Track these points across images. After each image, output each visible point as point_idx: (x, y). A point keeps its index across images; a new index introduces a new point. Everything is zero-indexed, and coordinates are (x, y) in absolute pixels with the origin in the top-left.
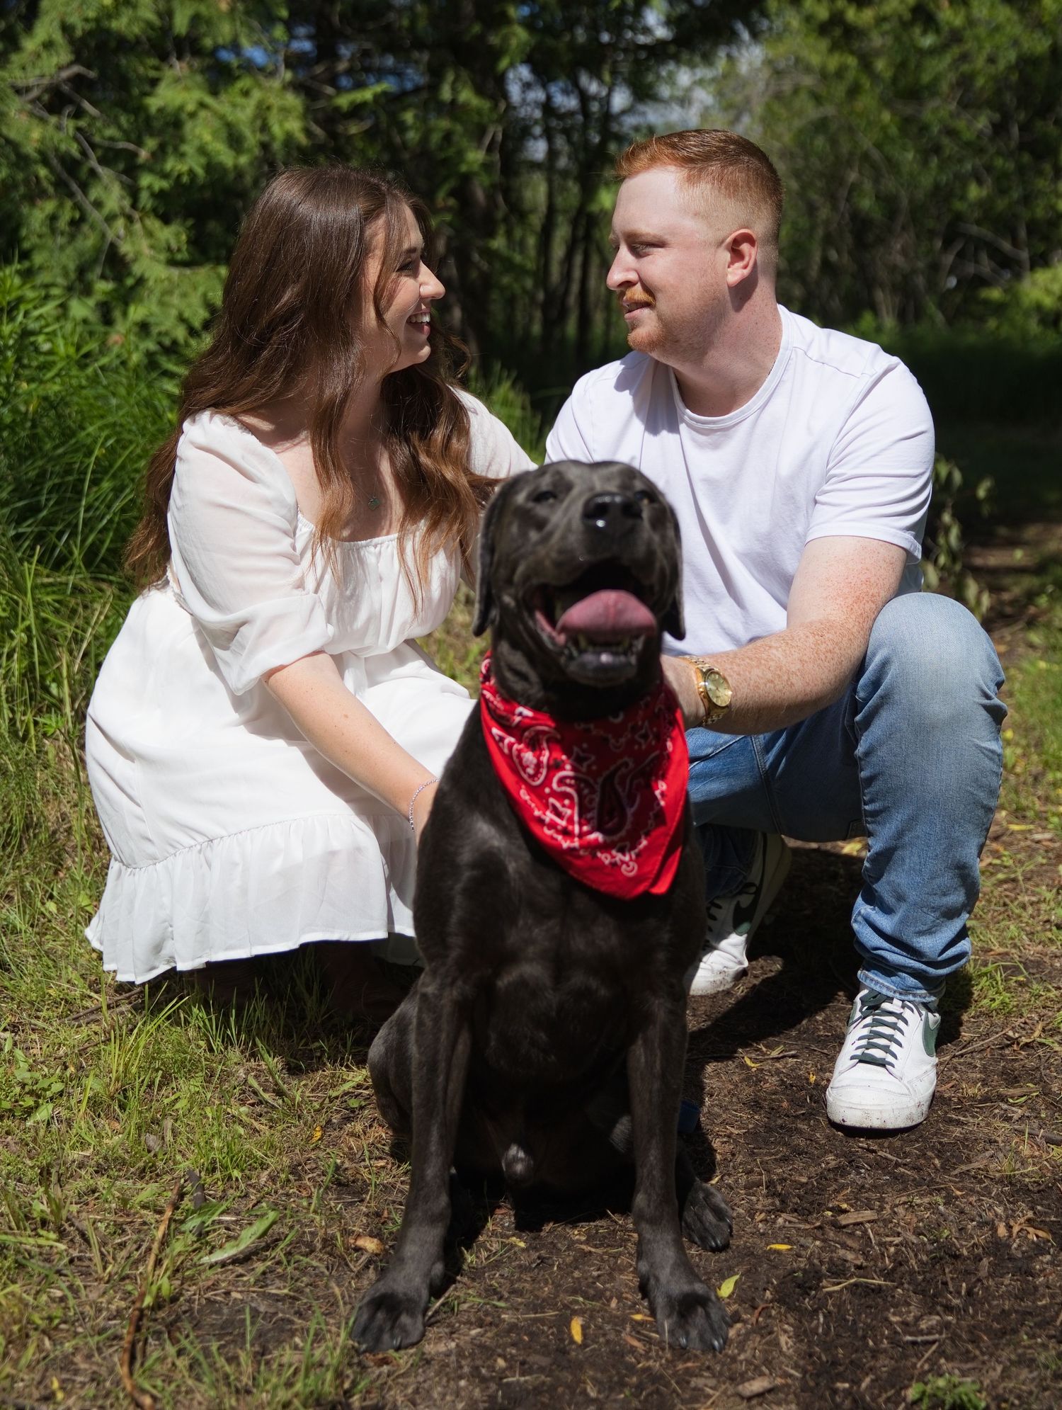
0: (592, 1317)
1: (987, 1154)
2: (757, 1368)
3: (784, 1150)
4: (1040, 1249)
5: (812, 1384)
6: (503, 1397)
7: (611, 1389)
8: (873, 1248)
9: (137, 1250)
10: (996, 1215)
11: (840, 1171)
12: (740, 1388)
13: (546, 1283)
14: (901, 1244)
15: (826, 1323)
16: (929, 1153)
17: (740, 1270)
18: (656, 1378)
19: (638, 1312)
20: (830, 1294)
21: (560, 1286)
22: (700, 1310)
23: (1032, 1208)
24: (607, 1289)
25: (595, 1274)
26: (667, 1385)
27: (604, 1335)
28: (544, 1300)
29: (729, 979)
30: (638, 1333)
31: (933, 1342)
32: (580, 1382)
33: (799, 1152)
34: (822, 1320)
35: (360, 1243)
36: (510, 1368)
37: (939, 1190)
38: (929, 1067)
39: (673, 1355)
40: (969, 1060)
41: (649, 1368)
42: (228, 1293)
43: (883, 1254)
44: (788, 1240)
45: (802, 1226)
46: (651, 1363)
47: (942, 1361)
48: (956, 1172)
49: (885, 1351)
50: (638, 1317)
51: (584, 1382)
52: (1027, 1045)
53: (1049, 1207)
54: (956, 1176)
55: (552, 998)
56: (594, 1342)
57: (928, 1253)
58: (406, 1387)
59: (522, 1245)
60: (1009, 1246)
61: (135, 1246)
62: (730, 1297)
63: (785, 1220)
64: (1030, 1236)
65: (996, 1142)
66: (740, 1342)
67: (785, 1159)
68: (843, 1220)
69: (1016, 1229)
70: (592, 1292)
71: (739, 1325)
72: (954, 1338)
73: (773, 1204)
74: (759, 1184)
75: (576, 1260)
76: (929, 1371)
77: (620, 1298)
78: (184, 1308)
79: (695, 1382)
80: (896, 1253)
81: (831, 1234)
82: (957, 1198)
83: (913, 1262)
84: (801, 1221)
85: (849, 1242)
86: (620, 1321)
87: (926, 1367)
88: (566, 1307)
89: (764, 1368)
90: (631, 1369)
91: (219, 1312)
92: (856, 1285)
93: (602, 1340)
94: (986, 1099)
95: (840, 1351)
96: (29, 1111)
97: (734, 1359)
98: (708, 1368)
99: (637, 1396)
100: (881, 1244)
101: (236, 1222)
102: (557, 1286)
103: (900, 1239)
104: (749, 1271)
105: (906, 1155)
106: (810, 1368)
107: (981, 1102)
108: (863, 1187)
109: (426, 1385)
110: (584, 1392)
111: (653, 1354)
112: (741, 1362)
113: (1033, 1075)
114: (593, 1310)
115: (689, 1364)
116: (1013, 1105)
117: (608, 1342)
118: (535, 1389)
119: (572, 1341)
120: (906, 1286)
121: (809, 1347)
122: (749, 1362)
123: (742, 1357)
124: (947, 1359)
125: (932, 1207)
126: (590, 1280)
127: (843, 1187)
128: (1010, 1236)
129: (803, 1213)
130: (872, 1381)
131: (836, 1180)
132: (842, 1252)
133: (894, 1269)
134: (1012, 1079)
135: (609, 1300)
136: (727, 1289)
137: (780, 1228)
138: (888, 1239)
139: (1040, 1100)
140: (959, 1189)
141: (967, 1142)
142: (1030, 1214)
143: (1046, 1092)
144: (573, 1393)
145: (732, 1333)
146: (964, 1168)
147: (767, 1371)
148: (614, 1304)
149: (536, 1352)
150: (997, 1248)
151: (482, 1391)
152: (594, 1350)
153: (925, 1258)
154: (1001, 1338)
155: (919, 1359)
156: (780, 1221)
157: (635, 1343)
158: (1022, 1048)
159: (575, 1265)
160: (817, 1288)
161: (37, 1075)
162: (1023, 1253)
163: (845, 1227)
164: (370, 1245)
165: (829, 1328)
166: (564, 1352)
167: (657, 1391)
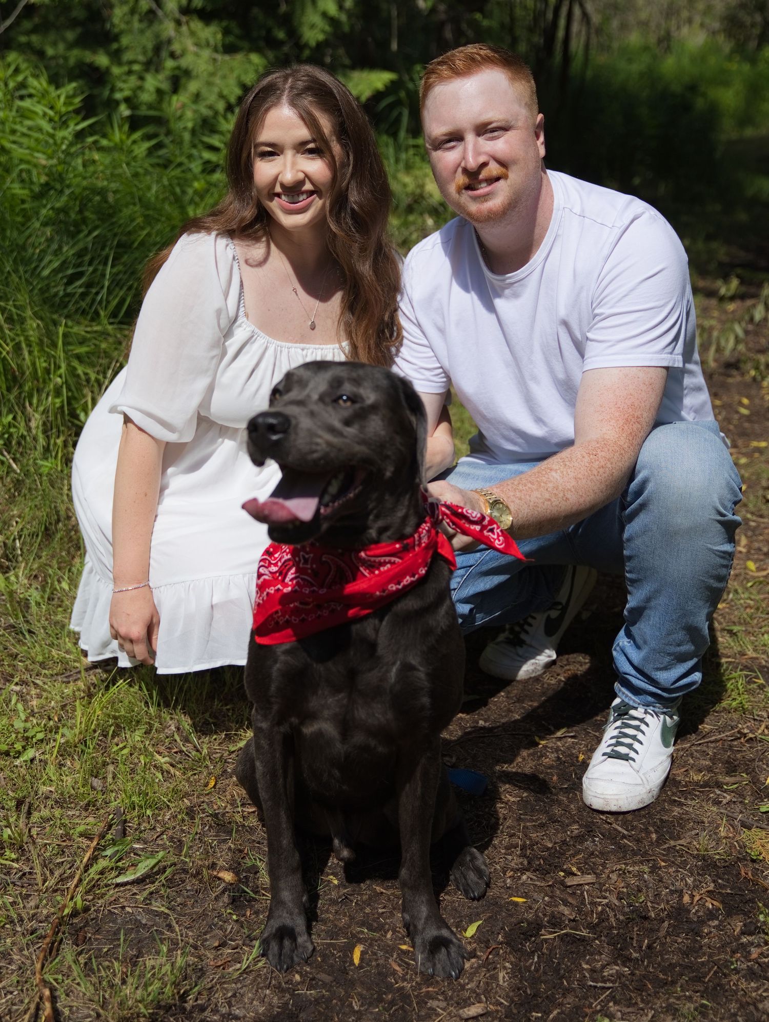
0: (371, 945)
1: (693, 832)
2: (478, 995)
3: (543, 818)
4: (711, 915)
5: (515, 1011)
6: (292, 1005)
7: (370, 1004)
8: (585, 905)
9: (70, 868)
10: (686, 884)
11: (580, 839)
12: (461, 1011)
13: (345, 915)
14: (607, 905)
15: (539, 962)
16: (651, 828)
17: (484, 916)
18: (405, 997)
19: (405, 944)
20: (546, 940)
21: (354, 918)
22: (443, 950)
23: (714, 881)
24: (386, 923)
25: (380, 911)
26: (410, 1005)
27: (377, 960)
28: (340, 929)
29: (540, 668)
30: (401, 960)
31: (609, 988)
32: (349, 996)
33: (553, 820)
34: (536, 959)
35: (221, 875)
36: (302, 982)
37: (648, 861)
38: (664, 757)
39: (422, 979)
40: (705, 749)
41: (403, 988)
42: (123, 908)
43: (592, 911)
44: (526, 895)
45: (538, 883)
46: (405, 984)
47: (611, 1004)
48: (666, 846)
49: (574, 989)
50: (404, 947)
51: (353, 998)
52: (751, 739)
53: (728, 881)
54: (664, 850)
55: (339, 748)
56: (368, 965)
57: (624, 914)
58: (227, 990)
59: (336, 882)
60: (689, 911)
61: (68, 866)
62: (472, 936)
63: (528, 877)
64: (707, 904)
65: (703, 822)
66: (471, 974)
67: (542, 826)
68: (570, 881)
69: (697, 898)
70: (375, 925)
71: (473, 960)
72: (624, 986)
73: (522, 863)
74: (516, 846)
75: (370, 899)
76: (600, 1011)
77: (394, 931)
78: (92, 916)
79: (432, 1003)
80: (602, 912)
81: (558, 892)
82: (660, 868)
83: (612, 920)
84: (539, 879)
85: (570, 900)
86: (389, 950)
87: (599, 1007)
88: (353, 936)
89: (482, 997)
90: (390, 987)
91: (114, 921)
92: (566, 934)
93: (374, 963)
94: (706, 785)
95: (543, 986)
96: (19, 754)
97: (463, 987)
98: (443, 993)
99: (387, 1010)
100: (591, 903)
101: (142, 850)
102: (352, 918)
103: (607, 901)
104: (490, 917)
105: (634, 828)
106: (516, 999)
107: (701, 787)
108: (592, 853)
109: (242, 991)
110: (351, 1005)
111: (408, 977)
112: (467, 990)
113: (749, 767)
114: (372, 939)
115: (430, 989)
116: (726, 791)
117: (378, 965)
118: (316, 1000)
119: (352, 963)
120: (603, 938)
121: (521, 981)
122: (473, 991)
123: (469, 986)
124: (615, 1004)
125: (640, 875)
126: (376, 916)
127: (578, 852)
128: (692, 903)
129: (543, 872)
130: (559, 1013)
131: (574, 846)
132: (562, 908)
133: (597, 925)
134: (731, 768)
135: (386, 933)
136: (471, 931)
137: (523, 884)
138: (599, 900)
139: (748, 788)
140: (663, 861)
141: (681, 821)
142: (712, 887)
143: (755, 781)
144: (343, 1005)
145: (467, 965)
146: (672, 843)
147: (484, 999)
148: (389, 935)
149: (324, 971)
150: (679, 913)
151: (279, 999)
152: (367, 971)
153: (621, 918)
154: (662, 987)
155: (596, 1000)
156: (524, 877)
157: (397, 968)
158: (747, 741)
159: (368, 903)
160: (537, 935)
161: (29, 725)
162: (699, 917)
163: (570, 887)
164: (228, 876)
165: (540, 966)
166: (345, 972)
167: (402, 1008)
